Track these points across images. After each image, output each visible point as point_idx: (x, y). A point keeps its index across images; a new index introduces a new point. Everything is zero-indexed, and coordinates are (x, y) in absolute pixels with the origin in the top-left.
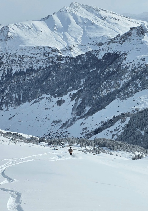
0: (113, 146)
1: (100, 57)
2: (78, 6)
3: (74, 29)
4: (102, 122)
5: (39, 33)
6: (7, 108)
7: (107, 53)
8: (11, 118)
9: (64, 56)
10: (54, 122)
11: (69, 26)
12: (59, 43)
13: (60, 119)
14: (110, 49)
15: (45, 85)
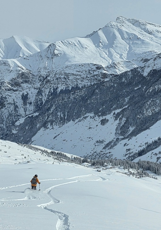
0: (158, 170)
1: (145, 74)
2: (124, 20)
3: (119, 45)
4: (146, 144)
5: (85, 50)
6: (52, 126)
7: (153, 70)
8: (56, 137)
9: (109, 73)
10: (97, 142)
11: (115, 42)
12: (104, 60)
13: (103, 139)
14: (156, 66)
15: (89, 104)
